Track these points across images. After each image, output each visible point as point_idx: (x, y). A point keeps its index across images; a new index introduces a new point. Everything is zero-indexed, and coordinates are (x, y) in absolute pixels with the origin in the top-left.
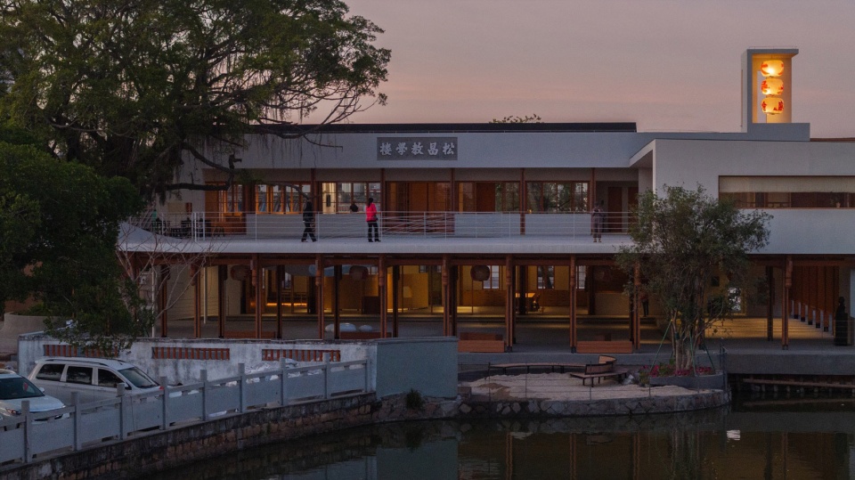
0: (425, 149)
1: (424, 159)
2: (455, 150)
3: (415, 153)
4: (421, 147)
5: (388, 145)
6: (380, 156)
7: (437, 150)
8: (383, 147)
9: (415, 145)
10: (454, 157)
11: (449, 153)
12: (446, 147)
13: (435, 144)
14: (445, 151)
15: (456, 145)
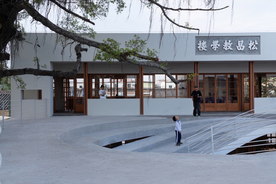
0: (234, 46)
1: (233, 54)
2: (258, 46)
3: (226, 49)
4: (230, 44)
5: (204, 43)
6: (198, 51)
7: (244, 47)
8: (200, 44)
9: (226, 43)
10: (258, 51)
11: (253, 48)
12: (251, 44)
13: (242, 41)
14: (250, 47)
15: (259, 43)
